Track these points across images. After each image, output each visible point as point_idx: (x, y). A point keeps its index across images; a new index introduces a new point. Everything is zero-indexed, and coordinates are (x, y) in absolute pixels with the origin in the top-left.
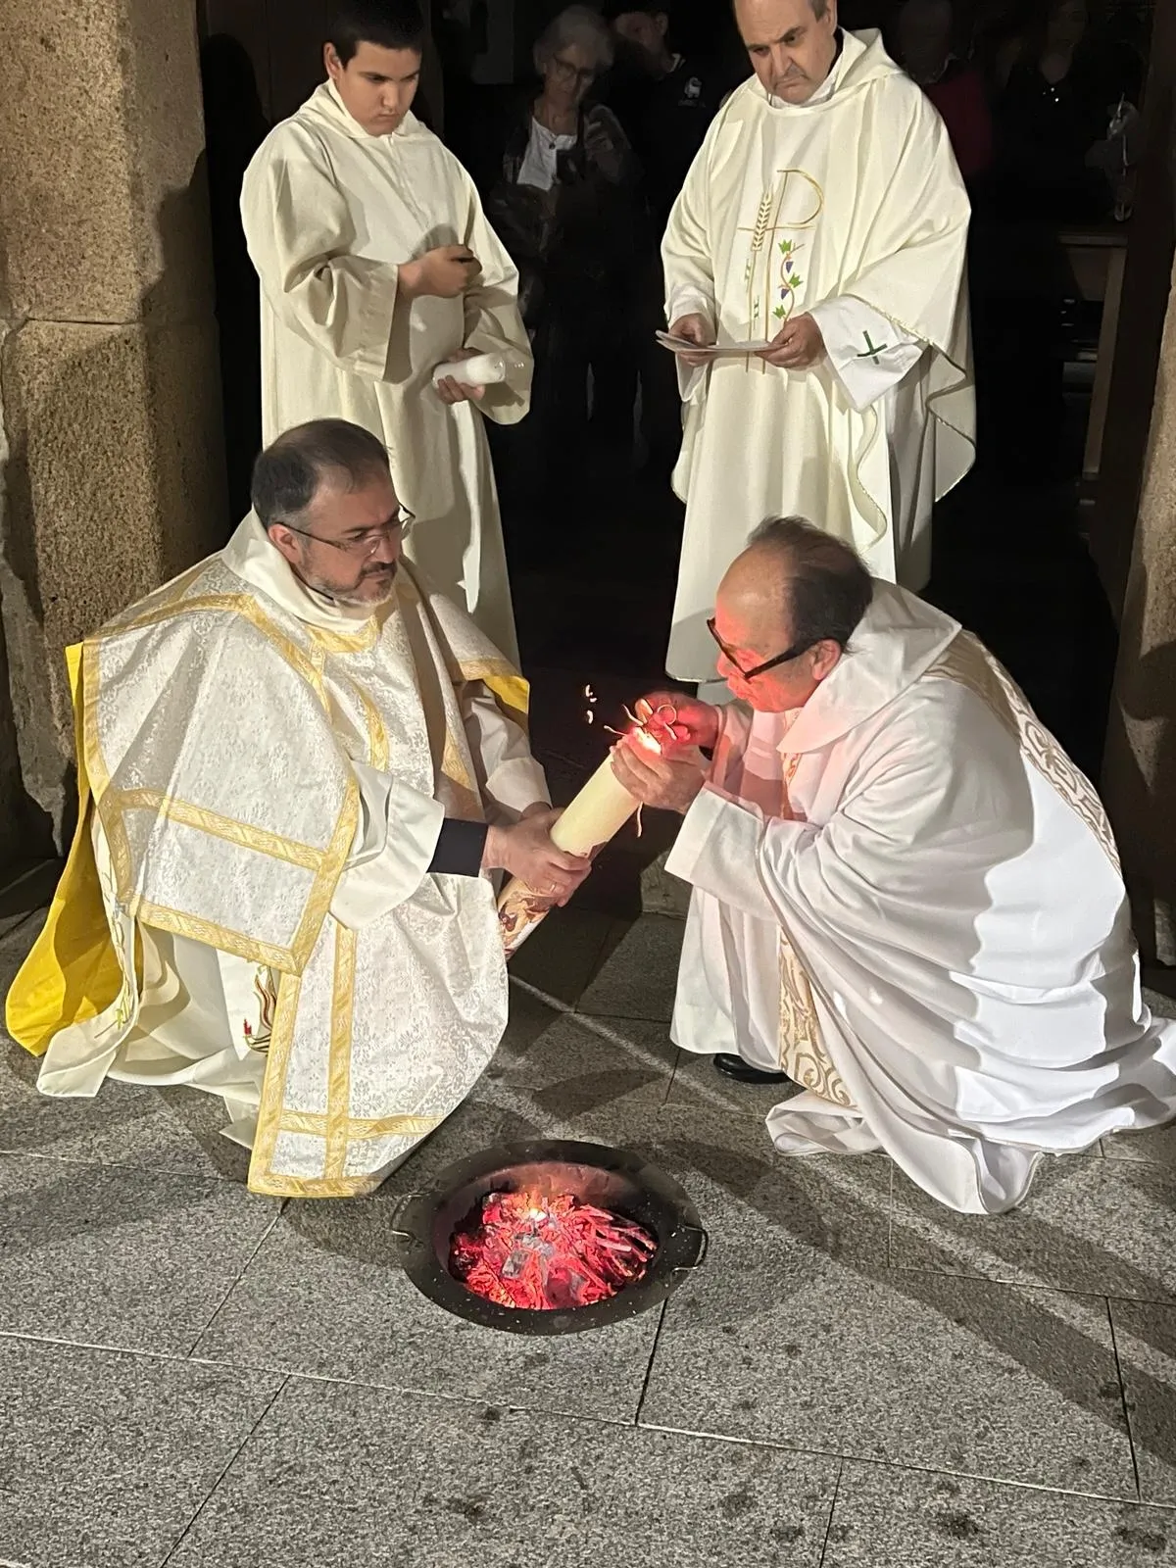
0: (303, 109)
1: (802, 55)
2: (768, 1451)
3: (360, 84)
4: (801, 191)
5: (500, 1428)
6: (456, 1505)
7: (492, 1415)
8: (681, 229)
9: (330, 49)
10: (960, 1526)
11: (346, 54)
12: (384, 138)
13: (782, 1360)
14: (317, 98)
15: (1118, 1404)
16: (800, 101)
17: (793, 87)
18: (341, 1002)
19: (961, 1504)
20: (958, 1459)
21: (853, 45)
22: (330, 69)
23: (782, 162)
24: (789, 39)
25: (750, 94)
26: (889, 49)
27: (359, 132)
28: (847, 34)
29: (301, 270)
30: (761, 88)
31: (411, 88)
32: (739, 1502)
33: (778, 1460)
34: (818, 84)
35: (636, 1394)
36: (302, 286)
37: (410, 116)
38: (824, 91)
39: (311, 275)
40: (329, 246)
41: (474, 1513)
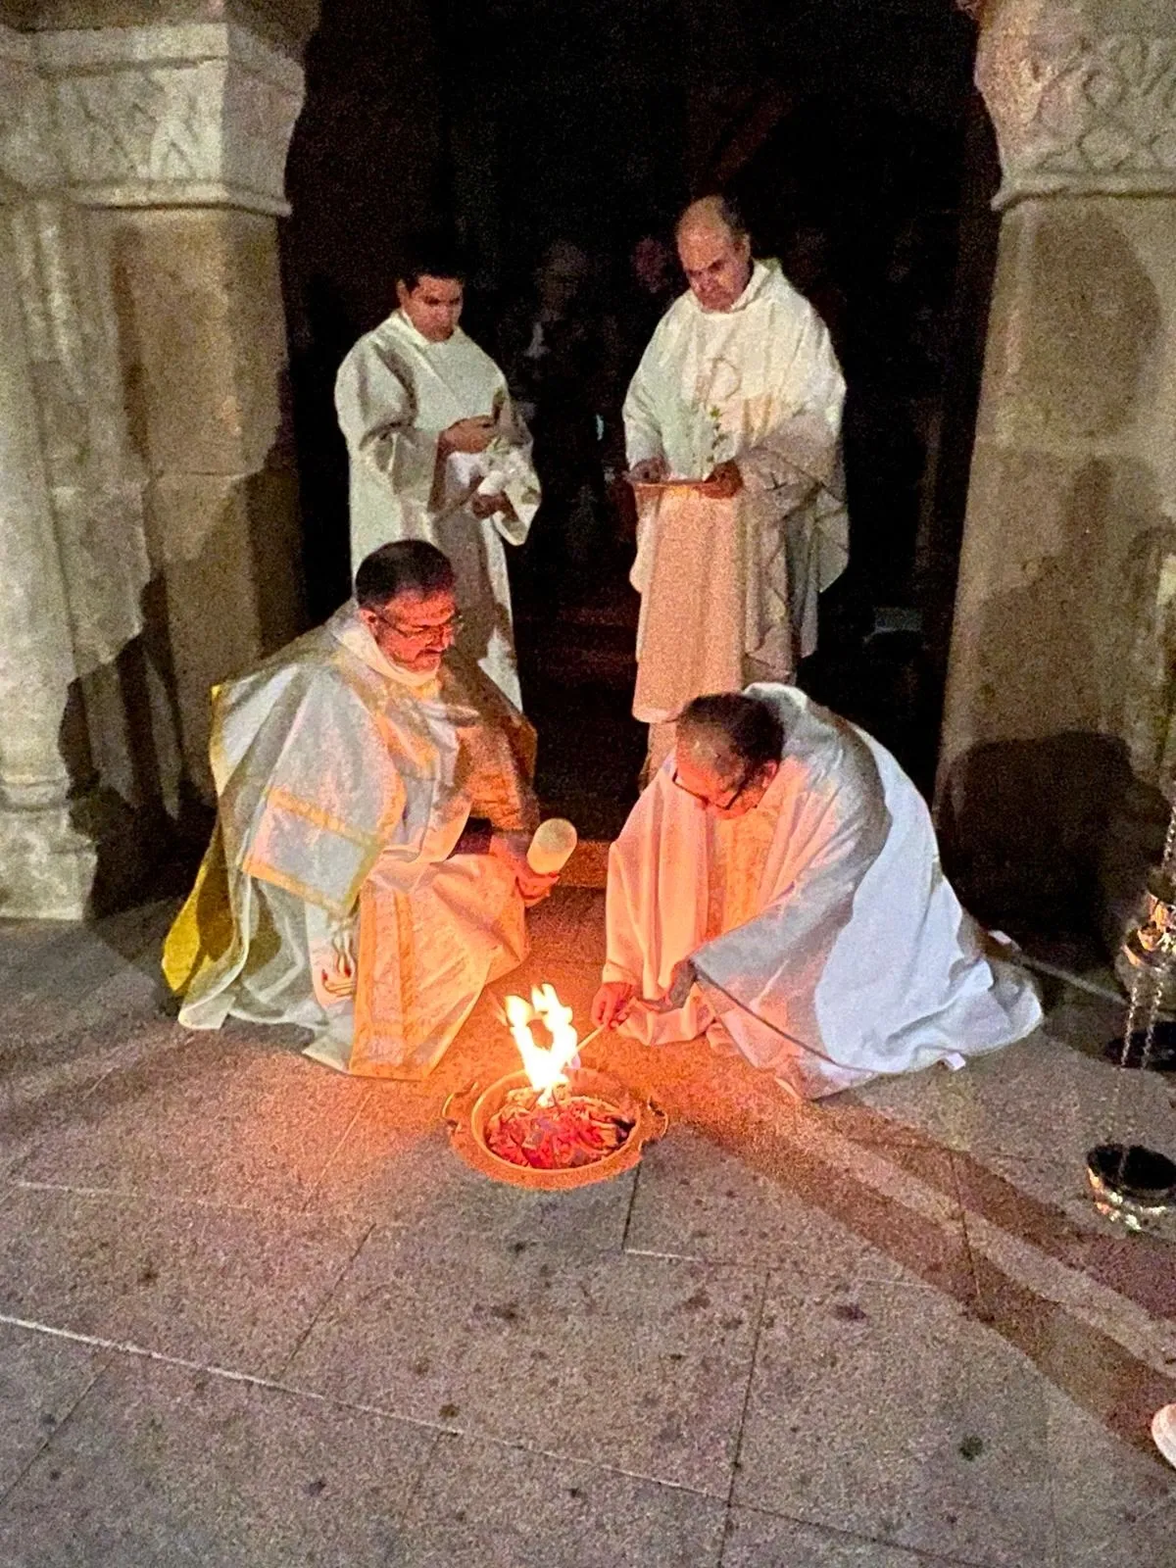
0: (383, 326)
1: (721, 278)
2: (717, 1265)
3: (423, 306)
4: (725, 373)
5: (526, 1255)
6: (496, 1311)
7: (519, 1247)
8: (638, 400)
9: (401, 285)
10: (851, 1313)
11: (412, 285)
12: (440, 345)
13: (723, 1201)
14: (394, 320)
15: (960, 1225)
16: (724, 308)
17: (718, 300)
18: (405, 952)
19: (852, 1298)
20: (850, 1267)
21: (761, 270)
22: (402, 296)
23: (712, 350)
24: (716, 267)
25: (686, 305)
26: (786, 273)
27: (420, 339)
28: (756, 262)
29: (372, 434)
30: (694, 298)
31: (458, 309)
32: (698, 1302)
33: (725, 1272)
34: (737, 296)
35: (622, 1227)
36: (372, 446)
37: (458, 331)
38: (740, 302)
39: (377, 439)
40: (393, 418)
41: (510, 1316)
